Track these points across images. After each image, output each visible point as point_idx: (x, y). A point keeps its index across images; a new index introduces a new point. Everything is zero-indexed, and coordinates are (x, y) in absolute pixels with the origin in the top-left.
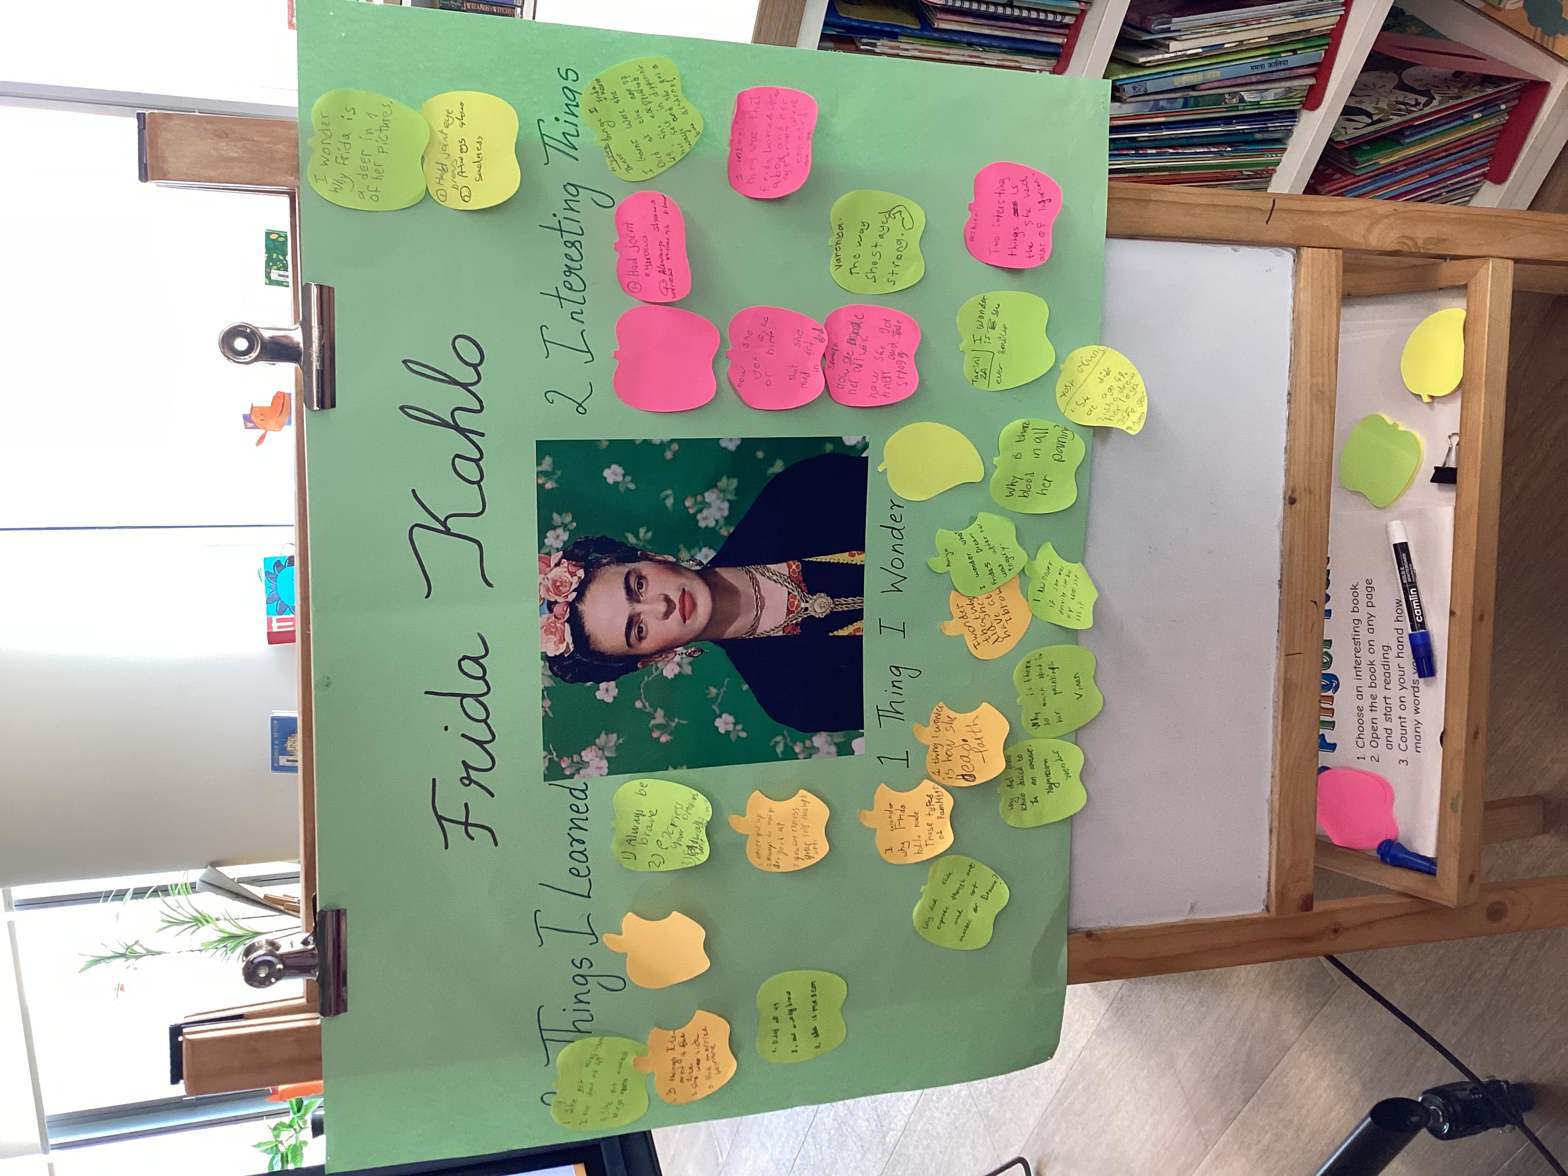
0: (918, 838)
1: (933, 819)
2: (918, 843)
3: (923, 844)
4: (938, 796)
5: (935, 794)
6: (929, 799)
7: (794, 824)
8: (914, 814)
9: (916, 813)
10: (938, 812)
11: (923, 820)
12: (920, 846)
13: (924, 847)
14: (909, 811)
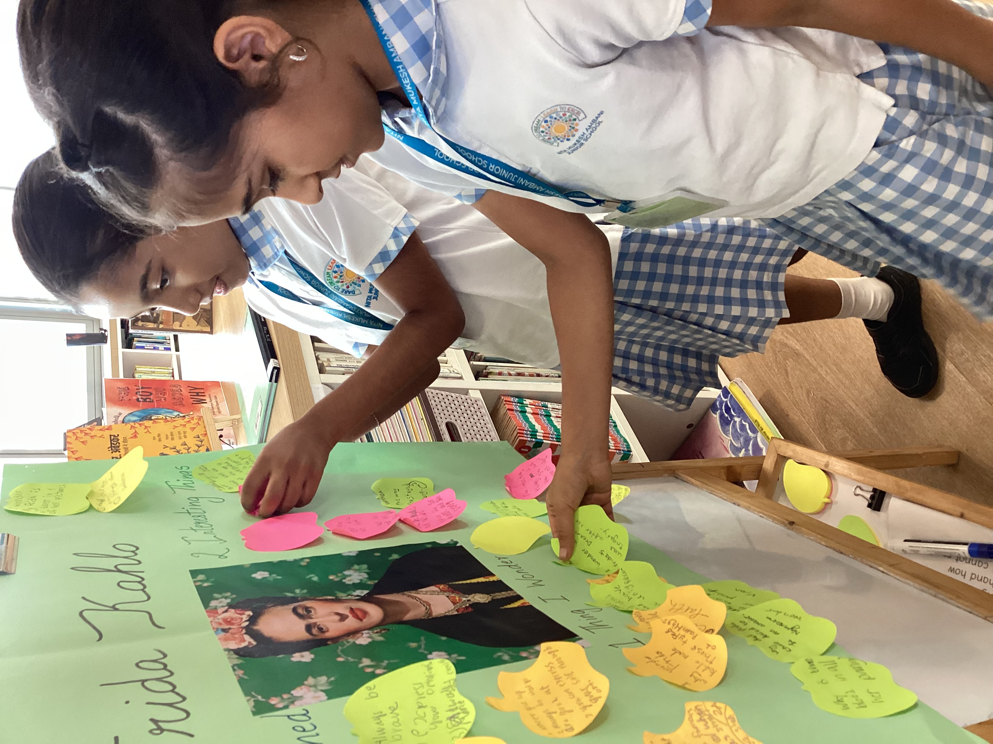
0: (698, 665)
1: (691, 643)
2: (702, 667)
3: (707, 664)
4: (673, 625)
5: (670, 626)
6: (670, 633)
7: (558, 679)
8: (674, 652)
9: (674, 650)
10: (688, 636)
11: (686, 649)
12: (708, 668)
13: (711, 666)
14: (667, 652)
